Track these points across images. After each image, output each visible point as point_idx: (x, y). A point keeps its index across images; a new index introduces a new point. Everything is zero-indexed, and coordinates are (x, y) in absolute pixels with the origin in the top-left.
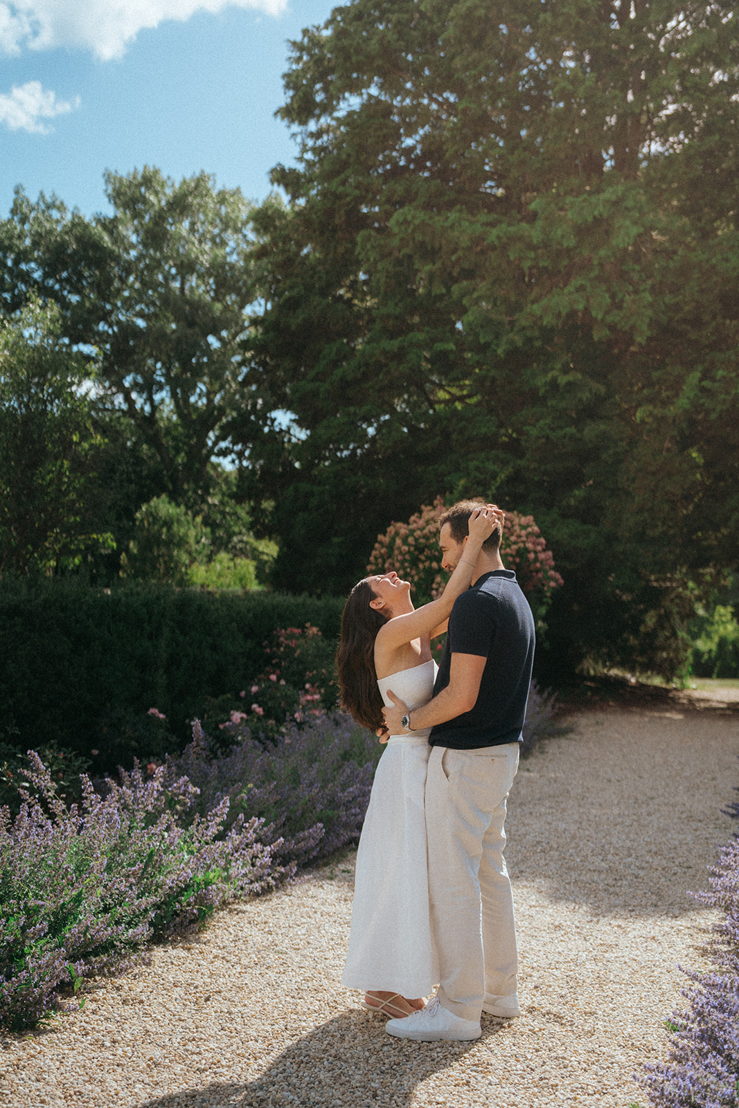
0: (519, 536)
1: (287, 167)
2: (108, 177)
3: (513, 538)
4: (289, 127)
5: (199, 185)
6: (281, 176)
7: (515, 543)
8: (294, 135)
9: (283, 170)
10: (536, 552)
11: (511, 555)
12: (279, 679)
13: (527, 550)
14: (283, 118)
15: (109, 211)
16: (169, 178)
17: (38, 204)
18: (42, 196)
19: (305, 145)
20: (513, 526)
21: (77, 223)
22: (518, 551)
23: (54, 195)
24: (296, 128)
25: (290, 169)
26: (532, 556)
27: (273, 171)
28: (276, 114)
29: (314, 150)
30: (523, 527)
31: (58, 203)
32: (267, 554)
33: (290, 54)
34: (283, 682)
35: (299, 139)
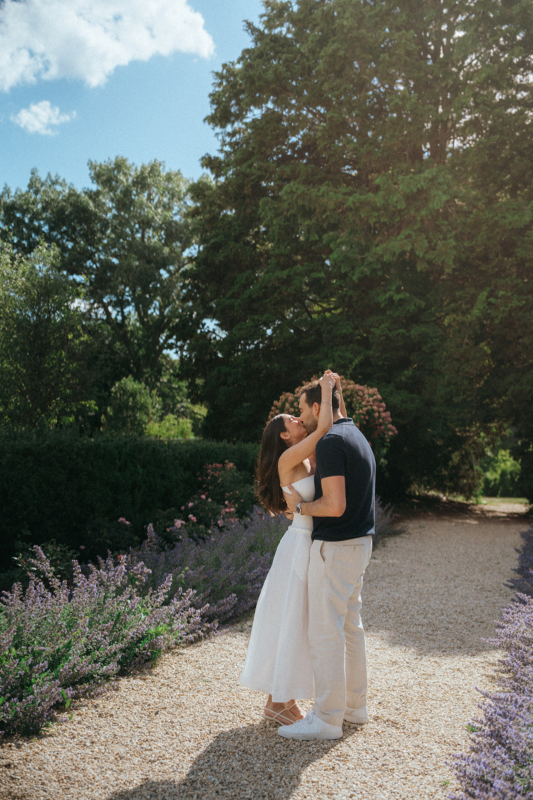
0: (368, 402)
1: (212, 156)
2: (92, 166)
3: (364, 403)
4: (213, 129)
5: (154, 169)
6: (209, 162)
7: (365, 406)
8: (217, 134)
9: (210, 158)
10: (379, 412)
11: (363, 414)
12: (207, 498)
13: (373, 411)
14: (209, 124)
15: (94, 187)
16: (133, 164)
17: (46, 181)
18: (49, 175)
19: (224, 141)
20: (364, 395)
21: (73, 194)
22: (367, 411)
23: (57, 175)
24: (218, 130)
25: (214, 157)
26: (377, 414)
27: (203, 158)
28: (204, 120)
29: (230, 144)
30: (371, 396)
31: (61, 180)
32: (200, 415)
33: (214, 81)
34: (210, 500)
35: (220, 137)
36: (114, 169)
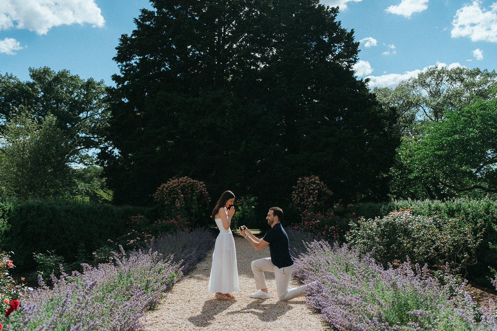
0: (200, 187)
1: (118, 75)
2: (31, 70)
3: (198, 188)
4: (117, 63)
6: (115, 78)
7: (199, 189)
8: (119, 66)
9: (116, 75)
10: (205, 192)
11: (198, 193)
13: (202, 191)
14: (115, 61)
15: (32, 81)
16: (53, 71)
17: (5, 76)
18: (7, 74)
19: (122, 69)
20: (198, 184)
21: (19, 83)
22: (200, 191)
23: (11, 74)
24: (119, 64)
25: (119, 76)
26: (204, 193)
27: (113, 76)
28: (113, 59)
29: (125, 70)
30: (201, 185)
31: (14, 77)
32: (99, 194)
33: (120, 43)
34: (136, 232)
35: (120, 67)
36: (42, 73)
